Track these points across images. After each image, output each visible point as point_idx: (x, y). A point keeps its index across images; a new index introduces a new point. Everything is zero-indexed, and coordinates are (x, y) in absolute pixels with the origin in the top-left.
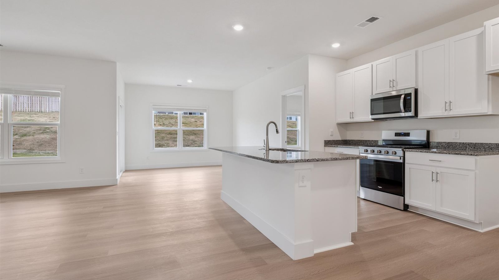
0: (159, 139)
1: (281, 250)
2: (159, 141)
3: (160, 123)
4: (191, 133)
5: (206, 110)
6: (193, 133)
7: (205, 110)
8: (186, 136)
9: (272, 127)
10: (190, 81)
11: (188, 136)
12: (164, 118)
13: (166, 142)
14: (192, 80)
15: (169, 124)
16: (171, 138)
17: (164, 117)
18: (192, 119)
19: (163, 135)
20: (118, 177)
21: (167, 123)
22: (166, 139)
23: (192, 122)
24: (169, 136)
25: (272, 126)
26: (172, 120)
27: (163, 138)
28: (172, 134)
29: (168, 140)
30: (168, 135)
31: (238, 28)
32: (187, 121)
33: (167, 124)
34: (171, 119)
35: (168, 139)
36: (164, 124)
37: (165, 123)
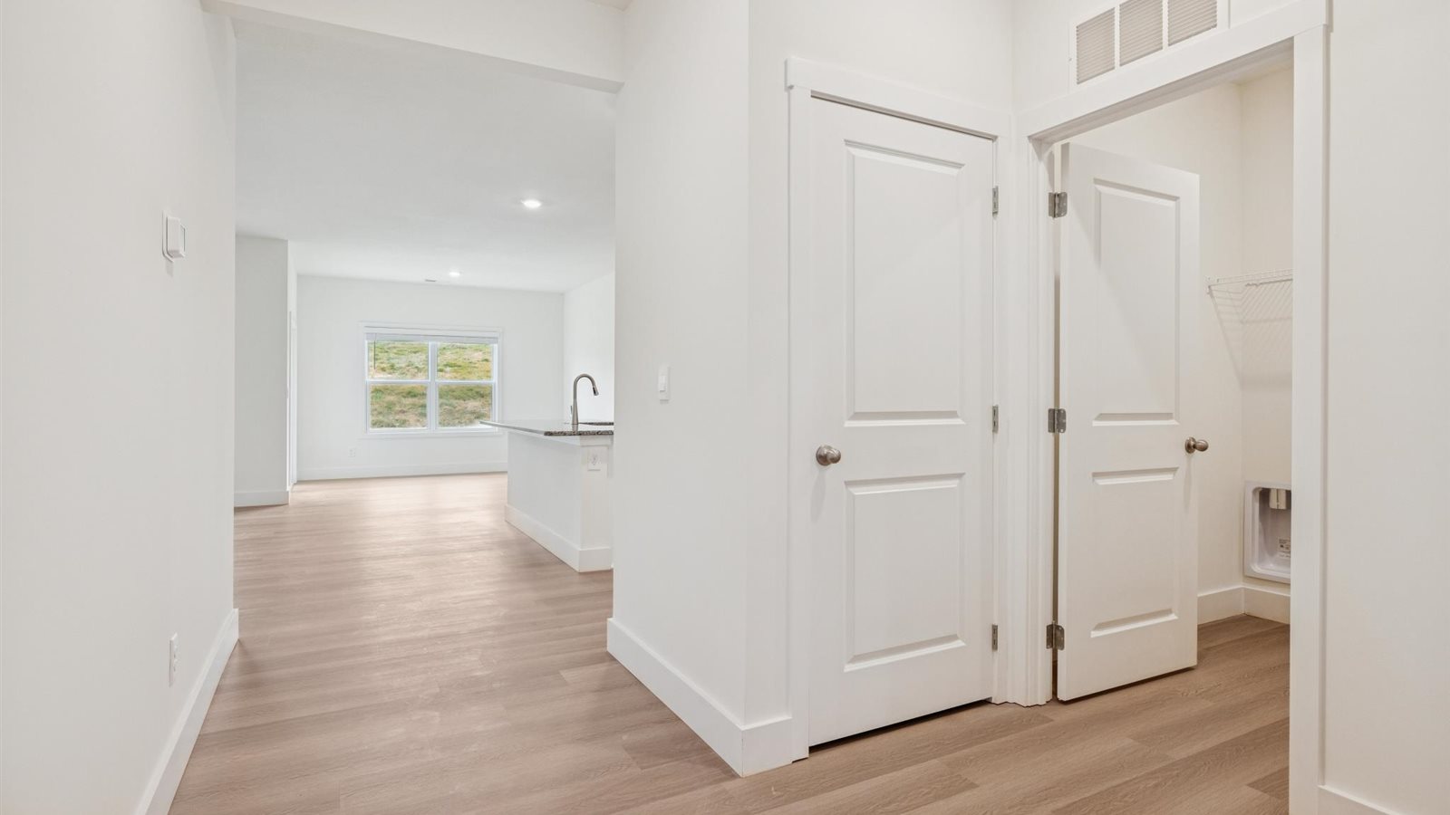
0: (381, 410)
1: (568, 565)
2: (380, 413)
3: (382, 363)
4: (470, 394)
5: (497, 338)
6: (477, 393)
7: (494, 338)
8: (457, 401)
9: (584, 385)
10: (454, 274)
11: (462, 402)
12: (395, 351)
13: (397, 417)
14: (461, 273)
15: (408, 368)
16: (414, 405)
17: (395, 347)
18: (476, 354)
19: (392, 398)
20: (288, 488)
21: (403, 365)
22: (398, 408)
23: (473, 361)
24: (409, 401)
25: (585, 383)
26: (417, 354)
27: (390, 407)
28: (415, 396)
29: (404, 412)
30: (404, 397)
31: (532, 204)
32: (461, 359)
33: (401, 368)
34: (415, 353)
35: (405, 409)
36: (392, 367)
37: (397, 366)
